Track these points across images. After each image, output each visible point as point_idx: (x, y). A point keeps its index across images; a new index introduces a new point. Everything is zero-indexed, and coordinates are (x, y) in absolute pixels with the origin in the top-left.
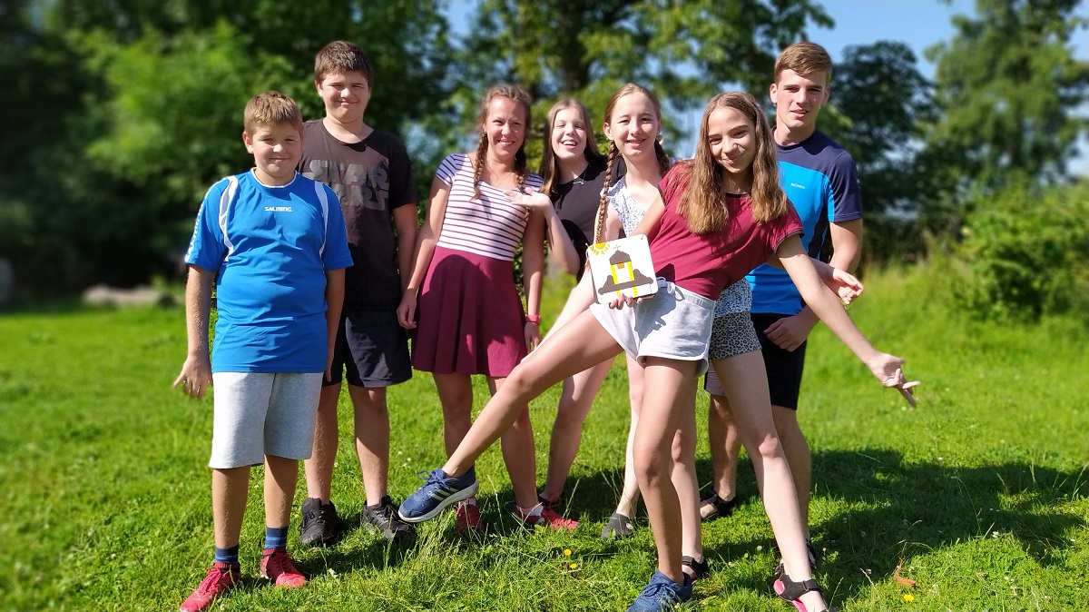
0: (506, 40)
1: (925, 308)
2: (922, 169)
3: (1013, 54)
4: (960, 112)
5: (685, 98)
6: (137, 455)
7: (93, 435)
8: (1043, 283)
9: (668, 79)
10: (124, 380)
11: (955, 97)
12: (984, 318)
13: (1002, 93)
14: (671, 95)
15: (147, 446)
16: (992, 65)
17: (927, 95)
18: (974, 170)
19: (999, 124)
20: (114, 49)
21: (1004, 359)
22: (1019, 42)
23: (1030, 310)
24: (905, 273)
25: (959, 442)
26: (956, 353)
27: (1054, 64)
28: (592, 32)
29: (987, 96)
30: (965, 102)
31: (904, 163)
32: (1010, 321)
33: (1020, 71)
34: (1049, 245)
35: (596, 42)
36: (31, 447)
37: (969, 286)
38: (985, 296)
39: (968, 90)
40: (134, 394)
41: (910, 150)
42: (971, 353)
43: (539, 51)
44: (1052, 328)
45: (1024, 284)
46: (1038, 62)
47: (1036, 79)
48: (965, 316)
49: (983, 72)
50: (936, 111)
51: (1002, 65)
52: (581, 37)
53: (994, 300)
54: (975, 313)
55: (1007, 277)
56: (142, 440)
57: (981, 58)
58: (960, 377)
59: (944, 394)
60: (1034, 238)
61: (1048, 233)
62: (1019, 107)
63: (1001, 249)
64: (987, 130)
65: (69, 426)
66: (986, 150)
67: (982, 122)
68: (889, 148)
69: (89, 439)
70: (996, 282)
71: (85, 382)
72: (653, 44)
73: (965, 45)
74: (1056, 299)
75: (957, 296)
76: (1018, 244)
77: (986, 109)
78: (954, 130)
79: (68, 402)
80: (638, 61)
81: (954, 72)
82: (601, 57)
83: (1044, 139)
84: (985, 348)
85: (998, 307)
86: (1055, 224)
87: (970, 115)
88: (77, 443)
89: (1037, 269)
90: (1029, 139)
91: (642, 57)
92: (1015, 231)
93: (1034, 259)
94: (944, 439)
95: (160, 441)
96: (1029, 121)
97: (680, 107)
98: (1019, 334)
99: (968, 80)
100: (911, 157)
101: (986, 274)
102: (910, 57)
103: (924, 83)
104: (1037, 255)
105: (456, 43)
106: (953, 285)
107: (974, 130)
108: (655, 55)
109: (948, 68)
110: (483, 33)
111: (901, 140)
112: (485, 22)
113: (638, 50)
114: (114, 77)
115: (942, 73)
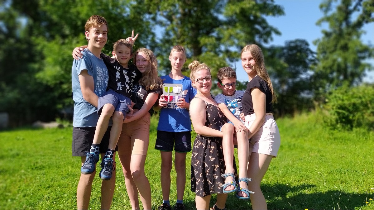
0: (174, 39)
1: (315, 126)
2: (313, 81)
3: (342, 42)
4: (325, 62)
5: (233, 58)
6: (57, 174)
7: (42, 168)
8: (353, 117)
9: (227, 52)
10: (50, 151)
11: (324, 57)
12: (334, 129)
13: (339, 55)
14: (229, 57)
15: (60, 171)
16: (336, 46)
17: (313, 56)
18: (331, 81)
19: (339, 66)
20: (46, 43)
21: (341, 143)
22: (344, 38)
23: (349, 126)
24: (308, 115)
25: (325, 168)
26: (325, 140)
27: (356, 46)
28: (202, 37)
29: (334, 56)
30: (327, 58)
31: (307, 79)
32: (343, 130)
33: (345, 48)
34: (354, 104)
35: (203, 40)
36: (23, 171)
37: (328, 118)
38: (334, 122)
39: (328, 55)
40: (53, 155)
41: (308, 74)
42: (330, 140)
43: (185, 43)
44: (356, 132)
45: (347, 118)
46: (351, 45)
47: (350, 51)
48: (328, 129)
49: (333, 48)
50: (317, 62)
51: (339, 46)
52: (199, 39)
53: (337, 123)
54: (331, 127)
55: (341, 115)
56: (58, 169)
57: (332, 43)
58: (326, 148)
59: (321, 153)
60: (349, 102)
61: (353, 101)
62: (345, 60)
63: (339, 106)
64: (335, 67)
65: (34, 165)
66: (335, 74)
67: (333, 65)
68: (302, 74)
69: (41, 169)
70: (337, 117)
71: (37, 152)
72: (222, 41)
73: (326, 39)
74: (357, 122)
75: (325, 122)
76: (344, 104)
77: (334, 61)
78: (324, 68)
79: (32, 158)
80: (217, 46)
81: (323, 48)
82: (206, 45)
83: (354, 70)
84: (335, 139)
85: (339, 125)
86: (356, 97)
87: (329, 63)
88: (37, 170)
89: (350, 112)
90: (349, 70)
91: (219, 45)
92: (343, 100)
93: (350, 109)
94: (320, 167)
95: (64, 170)
96: (349, 64)
97: (232, 61)
98: (346, 134)
99: (328, 51)
100: (309, 77)
101: (334, 115)
102: (307, 44)
103: (312, 53)
104: (351, 108)
105: (158, 41)
106: (323, 118)
107: (331, 67)
108: (223, 44)
109: (321, 47)
110: (167, 37)
111: (305, 71)
112: (167, 34)
113: (218, 42)
114: (45, 52)
115: (319, 49)
